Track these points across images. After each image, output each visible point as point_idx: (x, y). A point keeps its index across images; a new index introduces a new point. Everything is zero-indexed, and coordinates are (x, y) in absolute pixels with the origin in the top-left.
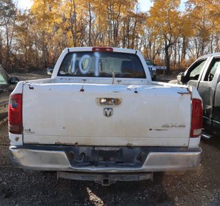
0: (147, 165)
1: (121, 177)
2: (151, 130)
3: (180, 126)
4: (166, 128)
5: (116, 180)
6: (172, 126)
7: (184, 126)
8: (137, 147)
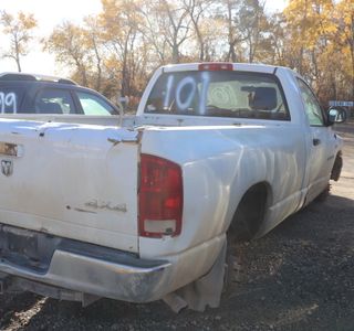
0: (53, 273)
1: (33, 287)
2: (68, 207)
3: (117, 209)
4: (91, 209)
5: (26, 289)
6: (103, 207)
7: (125, 210)
8: (58, 237)
